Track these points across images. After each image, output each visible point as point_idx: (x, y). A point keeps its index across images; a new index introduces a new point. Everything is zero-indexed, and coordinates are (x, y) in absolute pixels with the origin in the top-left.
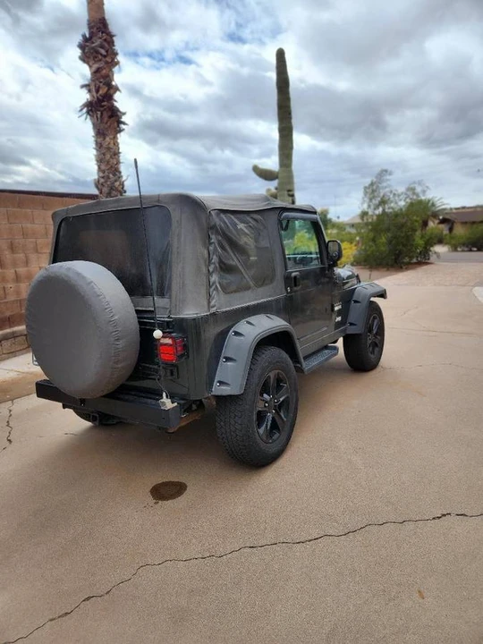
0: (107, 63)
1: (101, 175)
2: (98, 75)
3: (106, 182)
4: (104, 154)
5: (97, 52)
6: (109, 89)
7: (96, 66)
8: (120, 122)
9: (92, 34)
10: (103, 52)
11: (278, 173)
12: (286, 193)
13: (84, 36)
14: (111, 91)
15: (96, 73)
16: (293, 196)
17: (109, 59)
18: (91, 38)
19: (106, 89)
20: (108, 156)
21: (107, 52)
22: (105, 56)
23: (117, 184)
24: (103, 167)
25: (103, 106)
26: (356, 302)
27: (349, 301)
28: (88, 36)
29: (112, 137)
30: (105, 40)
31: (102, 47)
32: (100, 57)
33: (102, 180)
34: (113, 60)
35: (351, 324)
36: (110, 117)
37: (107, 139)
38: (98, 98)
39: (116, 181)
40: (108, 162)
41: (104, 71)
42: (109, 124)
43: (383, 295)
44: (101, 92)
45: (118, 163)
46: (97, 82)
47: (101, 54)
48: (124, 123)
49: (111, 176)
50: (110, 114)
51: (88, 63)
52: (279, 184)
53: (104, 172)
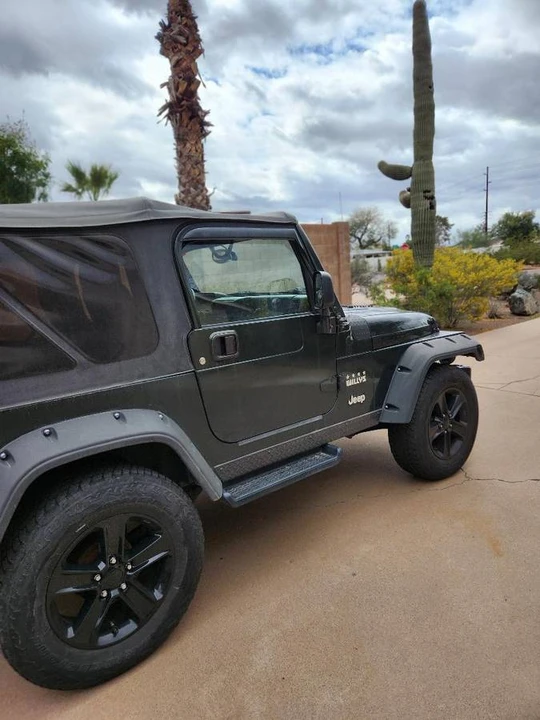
0: (188, 52)
1: (183, 189)
2: (178, 68)
3: (186, 197)
4: (184, 164)
5: (176, 41)
6: (189, 85)
7: (176, 58)
8: (203, 124)
9: (171, 20)
10: (182, 40)
11: (412, 168)
12: (422, 194)
13: (162, 24)
14: (192, 87)
15: (175, 66)
16: (432, 198)
17: (190, 48)
18: (170, 26)
19: (186, 84)
20: (189, 167)
21: (187, 39)
22: (185, 45)
23: (200, 198)
24: (184, 180)
25: (182, 107)
26: (403, 369)
27: (393, 368)
28: (167, 23)
29: (193, 142)
30: (186, 25)
31: (181, 33)
32: (179, 47)
33: (183, 195)
34: (196, 48)
35: (391, 406)
36: (191, 118)
37: (188, 145)
38: (177, 98)
39: (198, 195)
40: (189, 173)
41: (184, 64)
42: (189, 127)
43: (477, 353)
44: (181, 90)
45: (202, 172)
46: (177, 78)
47: (181, 44)
48: (208, 124)
49: (192, 189)
50: (190, 114)
51: (167, 56)
52: (413, 183)
53: (184, 186)
